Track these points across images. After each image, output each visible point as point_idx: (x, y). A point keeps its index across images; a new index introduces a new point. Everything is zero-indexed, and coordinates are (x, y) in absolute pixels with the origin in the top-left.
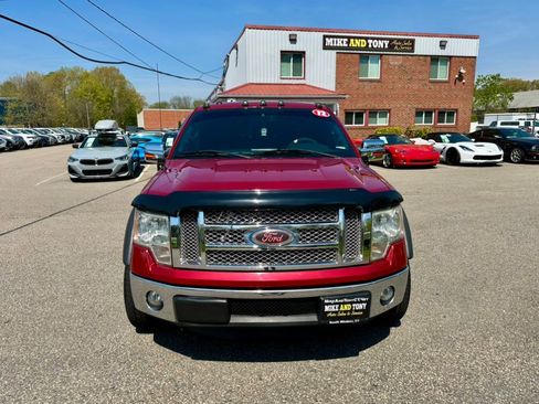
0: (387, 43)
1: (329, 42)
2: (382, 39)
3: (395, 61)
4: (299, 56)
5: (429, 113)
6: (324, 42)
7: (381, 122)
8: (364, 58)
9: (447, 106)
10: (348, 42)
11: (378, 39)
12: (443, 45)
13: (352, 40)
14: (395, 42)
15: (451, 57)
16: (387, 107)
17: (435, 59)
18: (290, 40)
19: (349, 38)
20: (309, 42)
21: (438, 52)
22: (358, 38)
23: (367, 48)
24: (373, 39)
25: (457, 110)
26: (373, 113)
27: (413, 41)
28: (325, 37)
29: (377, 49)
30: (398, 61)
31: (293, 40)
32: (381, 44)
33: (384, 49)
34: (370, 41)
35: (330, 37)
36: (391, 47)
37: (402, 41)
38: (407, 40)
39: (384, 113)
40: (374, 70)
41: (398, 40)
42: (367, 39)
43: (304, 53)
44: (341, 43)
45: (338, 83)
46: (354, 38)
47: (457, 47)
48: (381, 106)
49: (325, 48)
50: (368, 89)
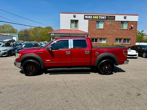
0: (105, 17)
2: (104, 16)
3: (108, 23)
4: (76, 21)
5: (120, 40)
6: (85, 17)
7: (104, 42)
8: (98, 22)
9: (127, 37)
10: (92, 17)
11: (102, 16)
12: (125, 18)
13: (94, 16)
14: (108, 17)
15: (128, 21)
16: (105, 37)
17: (122, 22)
18: (74, 17)
19: (93, 16)
20: (80, 17)
21: (124, 20)
22: (96, 16)
23: (99, 19)
24: (101, 16)
25: (130, 39)
26: (101, 39)
27: (114, 17)
28: (85, 16)
29: (102, 19)
30: (109, 23)
31: (75, 17)
32: (103, 18)
33: (104, 19)
34: (100, 17)
35: (86, 16)
36: (107, 19)
37: (111, 16)
38: (112, 16)
39: (104, 39)
40: (101, 26)
41: (109, 16)
42: (99, 16)
43: (78, 20)
44: (89, 17)
45: (89, 30)
47: (130, 18)
48: (103, 37)
49: (85, 19)
50: (99, 32)
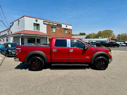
0: (57, 24)
1: (45, 22)
3: (58, 28)
4: (38, 25)
6: (44, 22)
8: (52, 27)
10: (49, 23)
11: (55, 23)
12: (66, 26)
15: (68, 29)
17: (65, 29)
19: (49, 22)
20: (40, 22)
21: (66, 28)
22: (51, 23)
23: (53, 25)
24: (54, 23)
27: (61, 25)
28: (44, 21)
29: (55, 26)
30: (59, 28)
31: (37, 21)
32: (55, 25)
33: (56, 26)
35: (45, 21)
36: (57, 26)
38: (60, 25)
40: (54, 30)
42: (53, 23)
43: (39, 24)
44: (47, 23)
45: (47, 32)
46: (50, 22)
47: (69, 27)
49: (44, 24)
50: (53, 34)
